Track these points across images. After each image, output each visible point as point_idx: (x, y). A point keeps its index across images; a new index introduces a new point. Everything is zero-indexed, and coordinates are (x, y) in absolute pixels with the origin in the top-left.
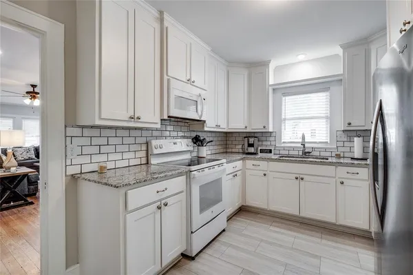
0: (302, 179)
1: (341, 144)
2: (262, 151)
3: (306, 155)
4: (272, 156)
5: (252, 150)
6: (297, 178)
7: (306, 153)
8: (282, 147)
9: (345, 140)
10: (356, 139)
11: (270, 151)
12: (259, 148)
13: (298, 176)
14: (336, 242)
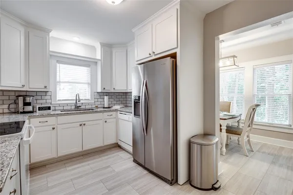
0: (84, 125)
1: (96, 100)
2: (40, 109)
3: (78, 108)
4: (51, 112)
5: (30, 108)
6: (81, 125)
7: (77, 107)
8: (57, 104)
9: (98, 97)
10: (105, 97)
11: (49, 108)
12: (38, 107)
13: (81, 123)
14: (107, 155)
